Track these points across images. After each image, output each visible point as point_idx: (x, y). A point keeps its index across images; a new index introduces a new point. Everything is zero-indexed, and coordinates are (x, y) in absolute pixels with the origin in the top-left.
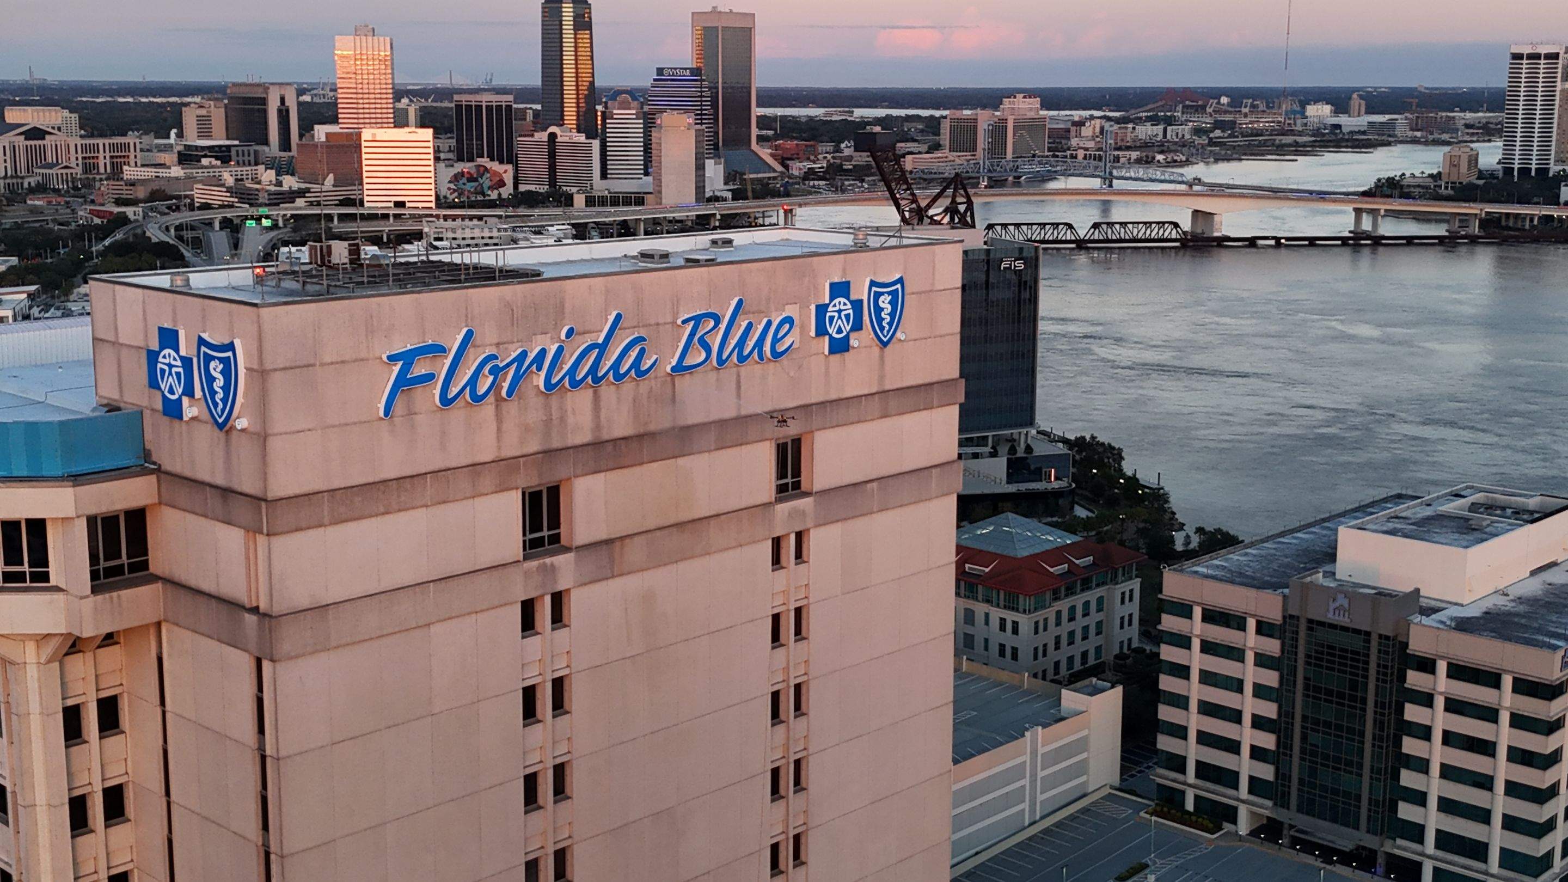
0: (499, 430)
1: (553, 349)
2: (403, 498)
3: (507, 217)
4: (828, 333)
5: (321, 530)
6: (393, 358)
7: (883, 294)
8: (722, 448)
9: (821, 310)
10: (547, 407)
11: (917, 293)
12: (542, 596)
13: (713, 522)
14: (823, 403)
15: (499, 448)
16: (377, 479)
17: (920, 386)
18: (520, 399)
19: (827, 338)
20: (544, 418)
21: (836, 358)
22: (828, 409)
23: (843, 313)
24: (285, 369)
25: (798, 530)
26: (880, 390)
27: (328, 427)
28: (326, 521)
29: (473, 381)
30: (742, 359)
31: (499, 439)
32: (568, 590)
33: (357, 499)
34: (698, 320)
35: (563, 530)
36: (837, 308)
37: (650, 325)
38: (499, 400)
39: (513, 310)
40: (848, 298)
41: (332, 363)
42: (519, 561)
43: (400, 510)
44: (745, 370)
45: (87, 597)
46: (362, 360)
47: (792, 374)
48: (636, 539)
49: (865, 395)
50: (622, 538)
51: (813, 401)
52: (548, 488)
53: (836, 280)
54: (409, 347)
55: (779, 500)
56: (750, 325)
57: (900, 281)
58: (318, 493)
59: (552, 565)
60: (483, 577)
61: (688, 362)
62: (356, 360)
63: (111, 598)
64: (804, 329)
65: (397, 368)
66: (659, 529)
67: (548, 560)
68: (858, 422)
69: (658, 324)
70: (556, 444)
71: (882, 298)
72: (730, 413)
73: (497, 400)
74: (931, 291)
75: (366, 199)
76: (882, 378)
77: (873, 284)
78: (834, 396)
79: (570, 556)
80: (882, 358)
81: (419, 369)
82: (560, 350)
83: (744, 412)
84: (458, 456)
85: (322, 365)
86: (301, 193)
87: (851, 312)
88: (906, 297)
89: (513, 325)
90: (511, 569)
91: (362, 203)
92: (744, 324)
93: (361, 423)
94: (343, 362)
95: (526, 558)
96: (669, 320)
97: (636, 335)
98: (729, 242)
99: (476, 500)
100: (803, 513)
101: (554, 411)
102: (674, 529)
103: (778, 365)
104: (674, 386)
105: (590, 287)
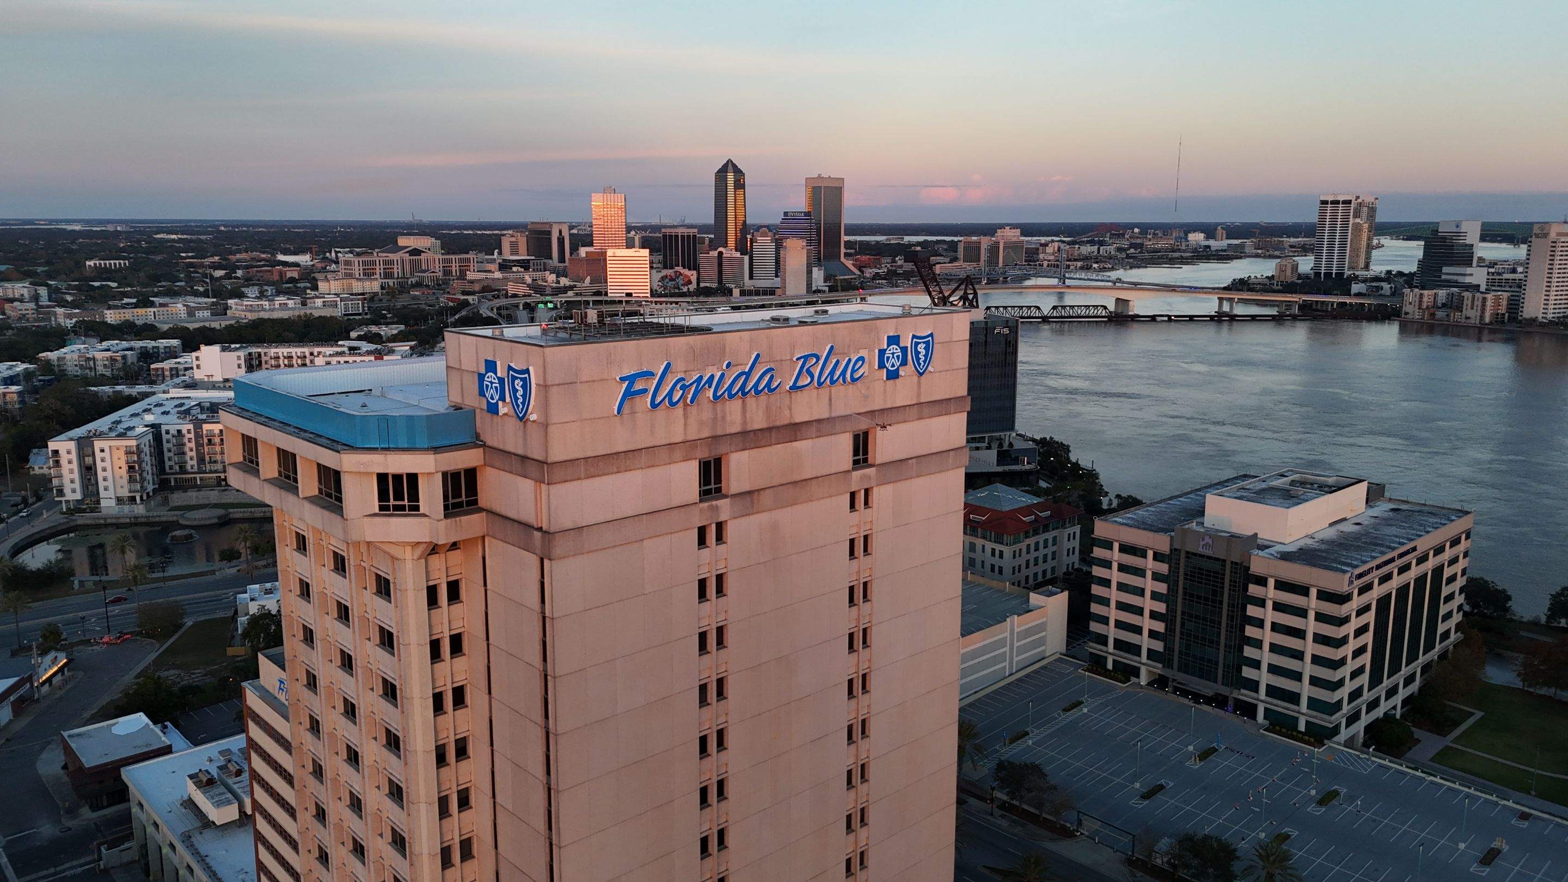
0: (685, 424)
1: (719, 374)
2: (628, 464)
3: (693, 302)
4: (885, 367)
5: (579, 482)
6: (623, 379)
7: (920, 343)
8: (819, 437)
9: (882, 352)
10: (715, 410)
11: (941, 343)
12: (710, 524)
13: (814, 482)
14: (882, 410)
15: (685, 434)
16: (613, 452)
17: (943, 400)
18: (698, 404)
19: (885, 370)
20: (713, 417)
21: (891, 381)
22: (886, 414)
23: (895, 355)
24: (559, 385)
25: (866, 487)
26: (918, 402)
27: (584, 420)
28: (583, 476)
29: (670, 394)
30: (832, 382)
31: (685, 429)
32: (726, 521)
33: (601, 463)
34: (806, 358)
35: (723, 484)
36: (892, 351)
37: (776, 360)
38: (686, 405)
39: (694, 351)
40: (899, 346)
41: (587, 382)
42: (697, 503)
43: (626, 471)
44: (834, 389)
45: (441, 520)
46: (606, 380)
47: (863, 392)
48: (767, 491)
49: (909, 406)
50: (758, 490)
51: (876, 408)
52: (715, 459)
53: (891, 334)
54: (632, 373)
55: (854, 469)
56: (838, 362)
57: (931, 335)
58: (577, 459)
59: (717, 505)
60: (676, 511)
61: (800, 384)
62: (600, 380)
63: (456, 521)
65: (625, 385)
66: (781, 485)
67: (714, 503)
68: (904, 422)
69: (781, 360)
70: (719, 432)
71: (919, 346)
72: (825, 415)
74: (950, 342)
75: (609, 291)
76: (919, 395)
77: (914, 337)
78: (889, 406)
79: (727, 501)
80: (919, 383)
81: (639, 386)
82: (723, 375)
83: (833, 415)
84: (661, 438)
85: (581, 382)
86: (571, 288)
87: (900, 354)
88: (935, 346)
89: (694, 360)
90: (693, 507)
91: (606, 294)
92: (834, 361)
93: (603, 418)
94: (593, 381)
95: (701, 501)
96: (789, 358)
98: (826, 312)
99: (671, 466)
100: (869, 477)
101: (718, 412)
102: (790, 486)
103: (855, 386)
104: (791, 398)
105: (741, 338)
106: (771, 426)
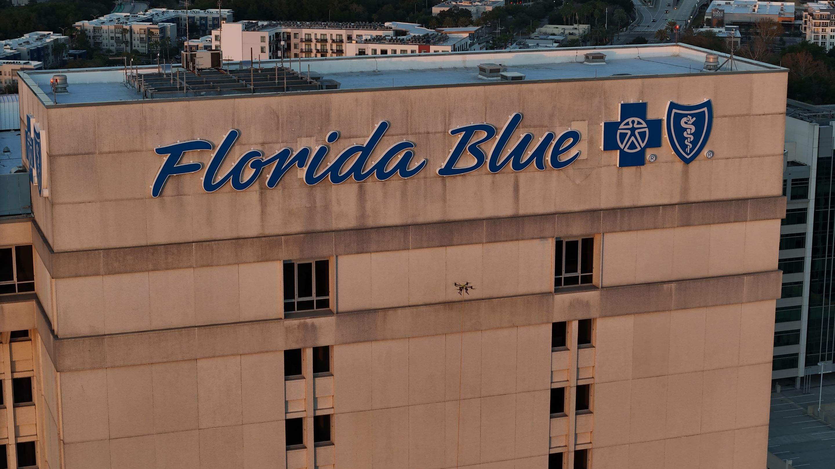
0: (263, 213)
1: (318, 148)
2: (170, 260)
4: (618, 148)
6: (161, 151)
8: (495, 242)
9: (612, 127)
10: (310, 196)
11: (730, 116)
12: (305, 348)
13: (483, 303)
14: (613, 209)
15: (263, 226)
16: (149, 244)
17: (731, 200)
18: (284, 188)
19: (618, 151)
20: (308, 205)
21: (629, 171)
22: (619, 216)
23: (636, 132)
24: (68, 155)
25: (581, 318)
26: (684, 200)
27: (106, 200)
28: (102, 271)
29: (237, 172)
30: (518, 166)
31: (262, 220)
32: (332, 346)
33: (128, 257)
34: (469, 131)
35: (331, 297)
36: (631, 126)
37: (419, 133)
38: (262, 188)
39: (278, 117)
40: (644, 118)
41: (110, 153)
42: (281, 319)
43: (167, 269)
44: (523, 176)
46: (137, 151)
47: (578, 182)
48: (400, 311)
49: (664, 206)
50: (383, 309)
51: (603, 206)
52: (317, 262)
54: (179, 142)
55: (556, 291)
56: (528, 139)
57: (708, 104)
58: (96, 250)
59: (313, 325)
60: (246, 328)
61: (461, 164)
62: (131, 151)
64: (591, 142)
65: (165, 158)
66: (426, 305)
67: (309, 321)
68: (655, 228)
69: (428, 133)
70: (319, 226)
71: (684, 120)
72: (507, 212)
73: (261, 188)
74: (747, 115)
76: (685, 190)
77: (673, 106)
78: (627, 203)
79: (331, 320)
80: (686, 173)
81: (186, 160)
82: (323, 152)
83: (521, 212)
84: (223, 230)
85: (101, 153)
87: (647, 130)
88: (715, 121)
89: (278, 129)
90: (272, 324)
92: (523, 136)
93: (135, 199)
94: (119, 152)
95: (286, 317)
96: (440, 128)
97: (404, 141)
99: (241, 267)
100: (587, 305)
101: (318, 200)
102: (441, 307)
103: (561, 173)
104: (445, 185)
105: (357, 100)
106: (409, 221)
